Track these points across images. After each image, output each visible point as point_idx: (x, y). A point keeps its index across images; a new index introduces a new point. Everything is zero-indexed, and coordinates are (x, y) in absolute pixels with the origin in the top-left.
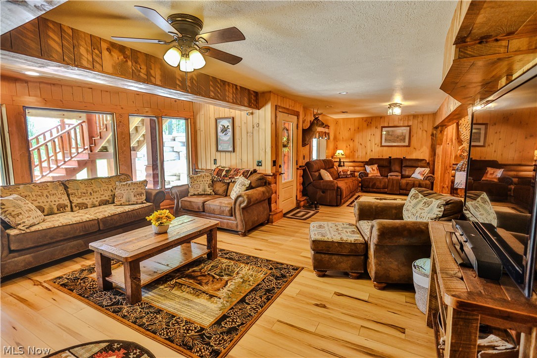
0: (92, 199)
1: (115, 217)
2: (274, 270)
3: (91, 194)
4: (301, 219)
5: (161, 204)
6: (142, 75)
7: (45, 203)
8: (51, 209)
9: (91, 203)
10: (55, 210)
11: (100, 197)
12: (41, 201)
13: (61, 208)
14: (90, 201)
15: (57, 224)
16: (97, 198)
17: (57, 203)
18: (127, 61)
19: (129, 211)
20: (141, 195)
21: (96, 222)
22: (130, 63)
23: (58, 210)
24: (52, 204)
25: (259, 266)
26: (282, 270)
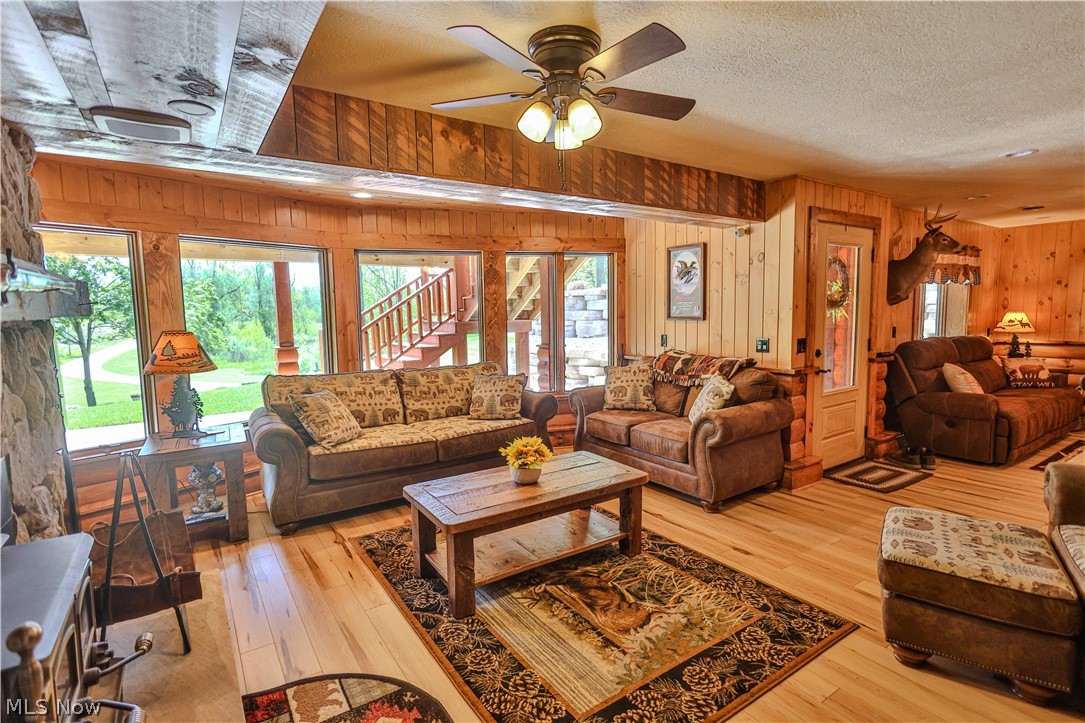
0: (436, 404)
1: (465, 440)
2: (771, 614)
3: (434, 394)
4: (874, 489)
5: (549, 423)
6: (502, 171)
7: (367, 407)
8: (374, 416)
9: (433, 411)
10: (381, 419)
11: (449, 402)
12: (361, 403)
13: (390, 417)
14: (433, 407)
15: (375, 443)
16: (444, 403)
17: (383, 408)
18: (476, 149)
19: (488, 432)
20: (513, 403)
21: (433, 446)
22: (481, 152)
23: (384, 419)
24: (376, 408)
25: (733, 595)
26: (793, 618)
